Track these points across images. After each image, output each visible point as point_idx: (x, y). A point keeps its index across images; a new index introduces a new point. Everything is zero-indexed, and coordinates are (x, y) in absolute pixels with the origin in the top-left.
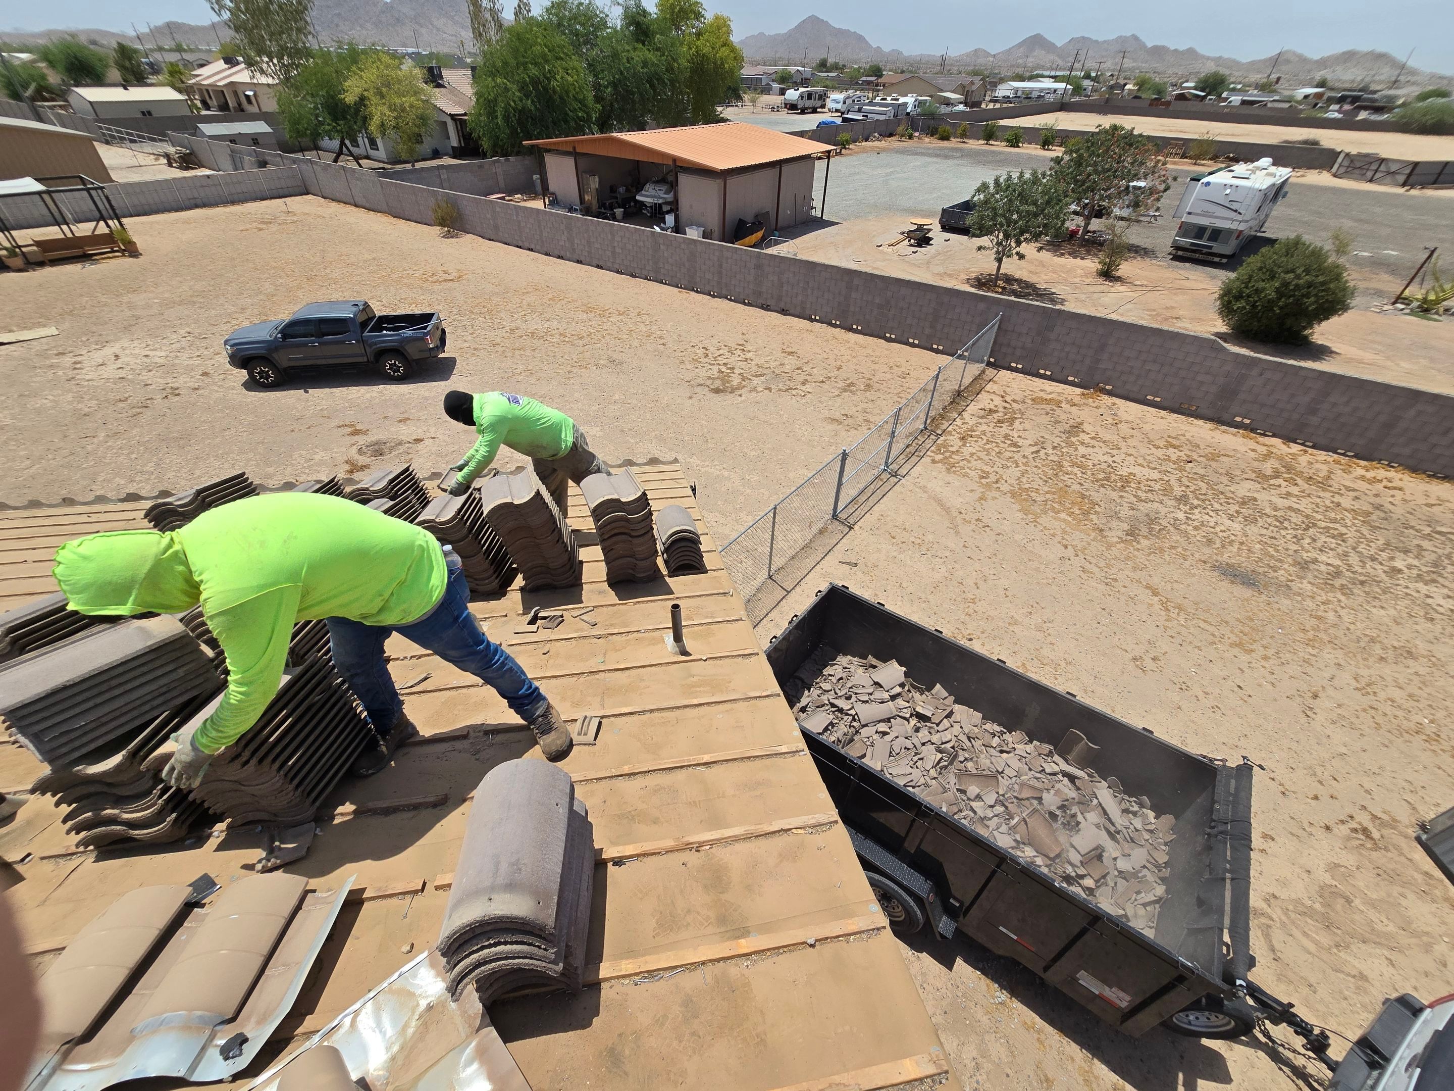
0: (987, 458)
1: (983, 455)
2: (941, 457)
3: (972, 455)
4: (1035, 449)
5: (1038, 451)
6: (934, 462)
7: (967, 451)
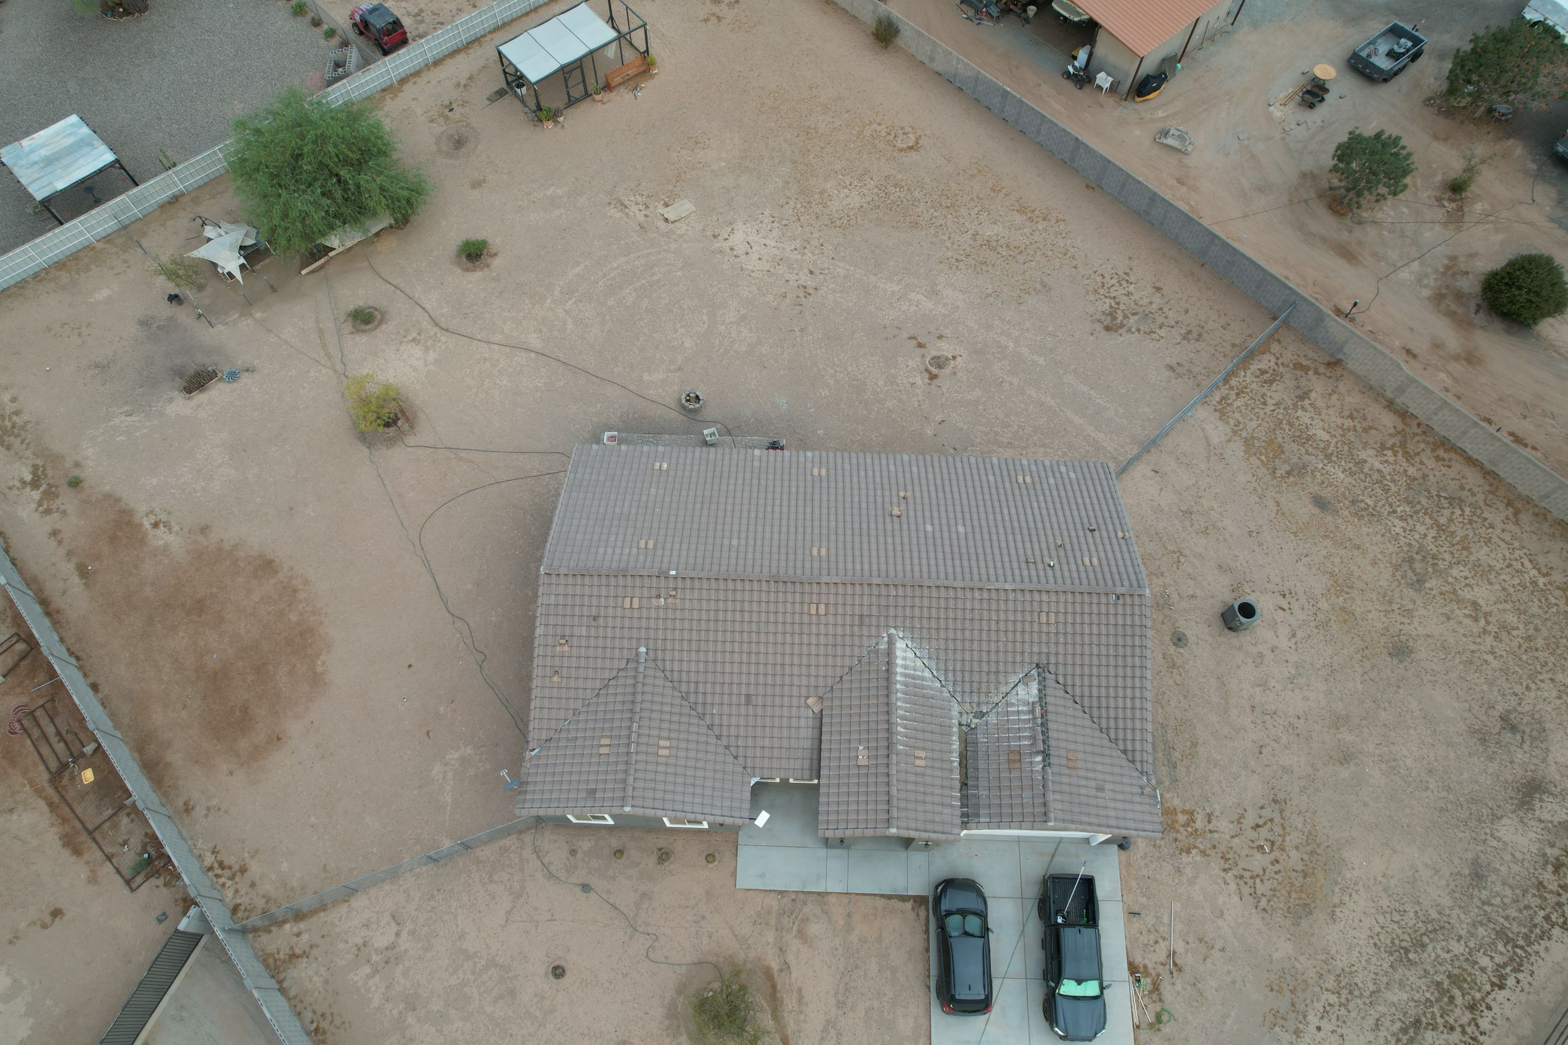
0: (1244, 411)
1: (1243, 408)
2: (1220, 407)
3: (1238, 407)
4: (1273, 408)
5: (1274, 411)
6: (1215, 410)
7: (1238, 403)
